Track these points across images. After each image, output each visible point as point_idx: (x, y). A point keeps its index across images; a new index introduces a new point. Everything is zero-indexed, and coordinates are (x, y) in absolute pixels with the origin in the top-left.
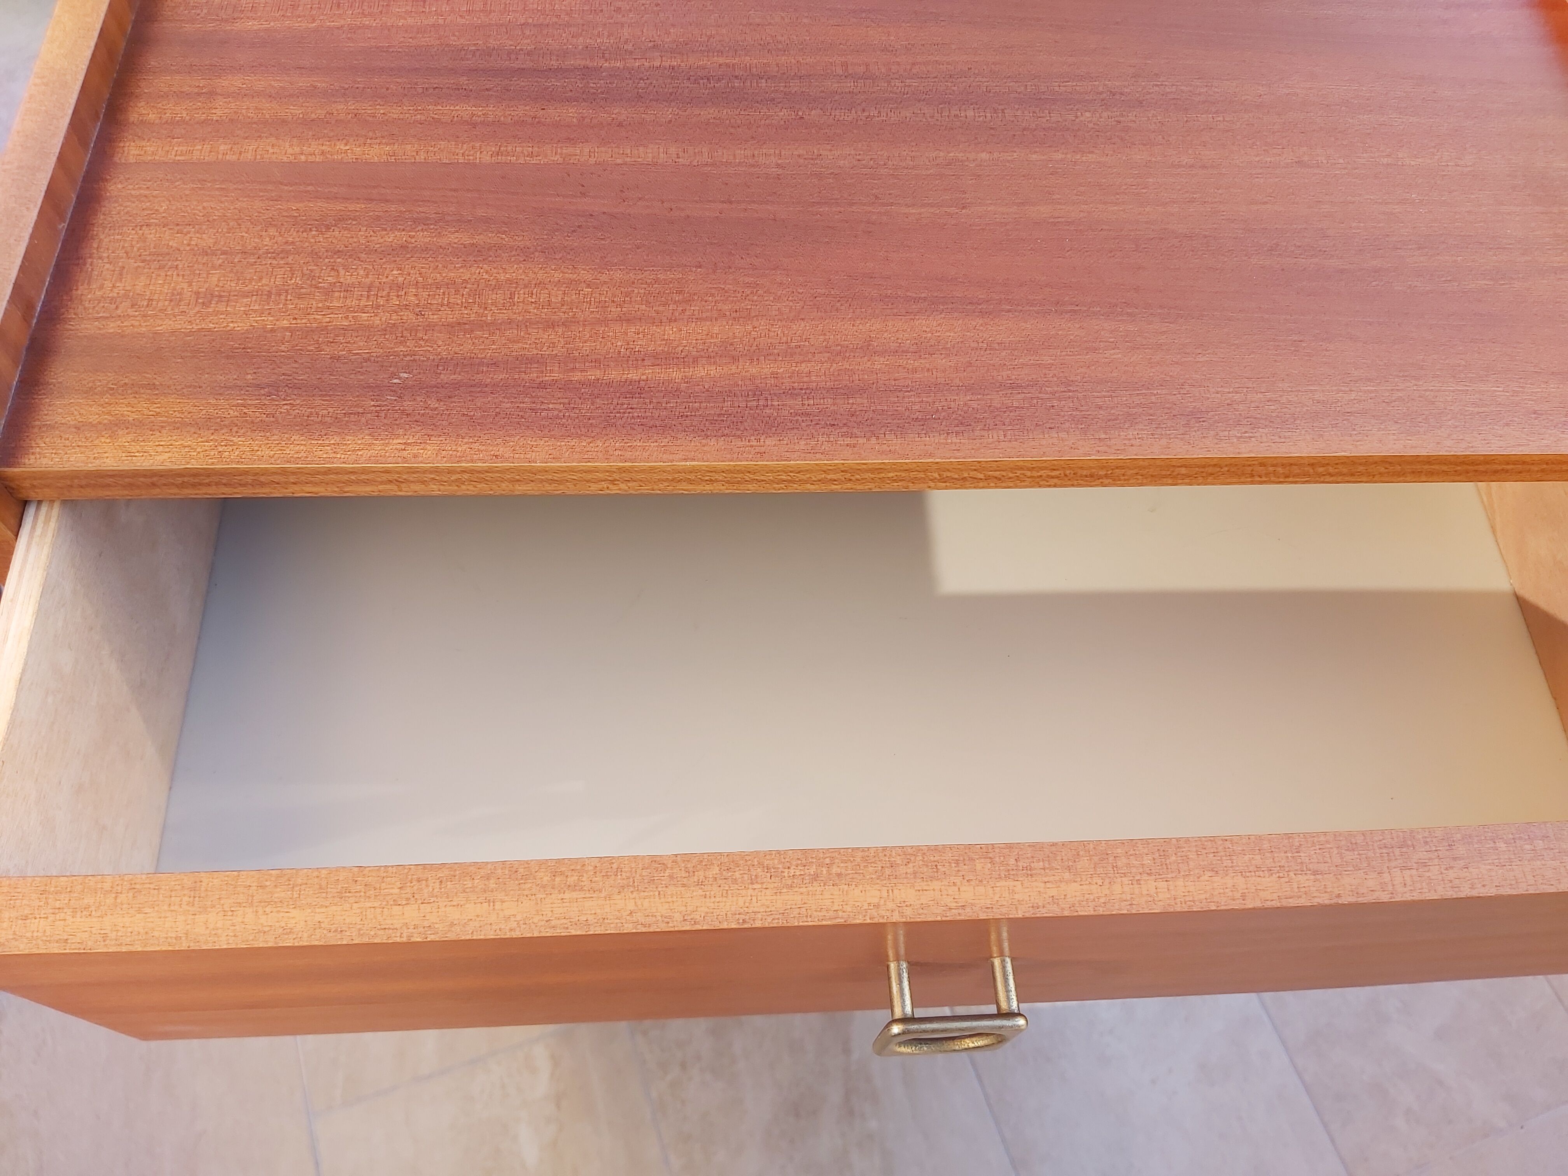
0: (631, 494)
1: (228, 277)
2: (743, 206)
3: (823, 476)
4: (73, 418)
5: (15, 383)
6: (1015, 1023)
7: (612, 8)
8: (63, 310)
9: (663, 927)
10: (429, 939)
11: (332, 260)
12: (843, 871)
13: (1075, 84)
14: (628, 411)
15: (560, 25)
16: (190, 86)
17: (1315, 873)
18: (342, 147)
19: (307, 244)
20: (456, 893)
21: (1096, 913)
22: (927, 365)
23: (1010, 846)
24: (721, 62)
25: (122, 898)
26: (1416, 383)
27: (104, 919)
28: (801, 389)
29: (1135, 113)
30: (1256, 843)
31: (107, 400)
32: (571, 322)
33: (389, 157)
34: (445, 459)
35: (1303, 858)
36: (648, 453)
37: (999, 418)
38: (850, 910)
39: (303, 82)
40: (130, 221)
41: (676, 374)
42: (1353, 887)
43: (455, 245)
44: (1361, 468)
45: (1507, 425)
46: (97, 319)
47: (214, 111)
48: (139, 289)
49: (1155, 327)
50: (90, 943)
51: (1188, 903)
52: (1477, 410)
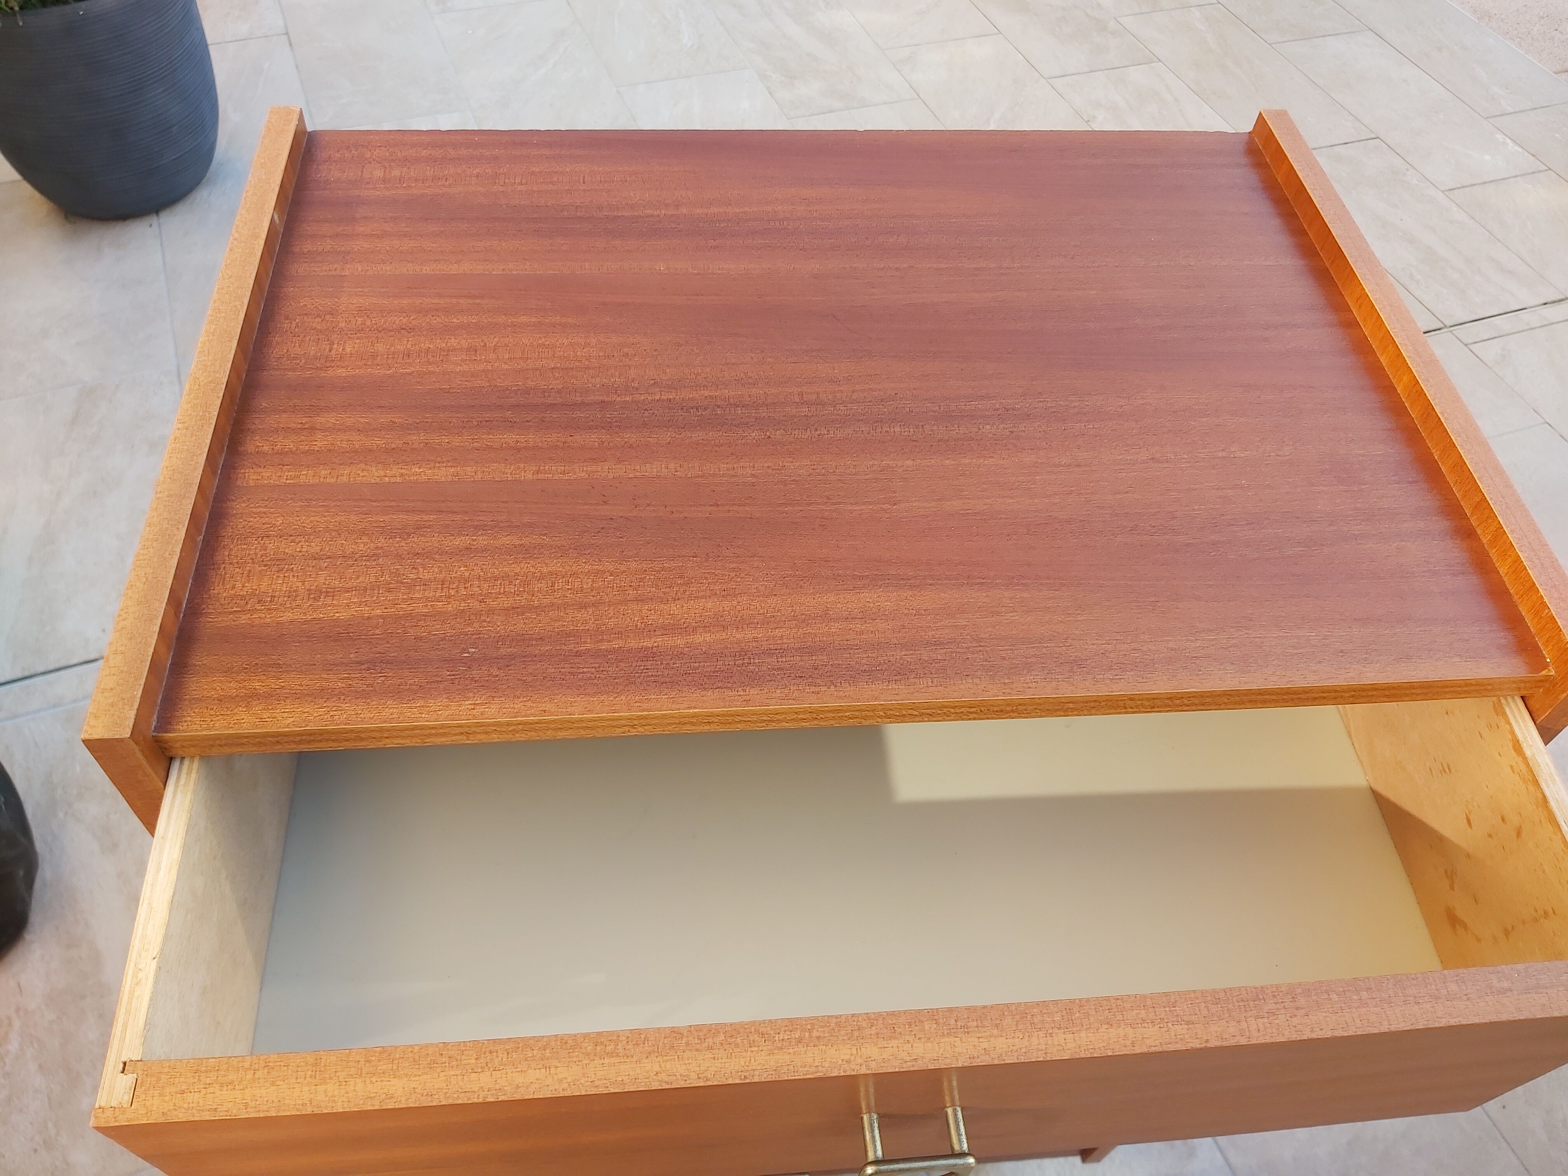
0: (646, 735)
1: (333, 576)
2: (727, 508)
3: (795, 716)
4: (216, 692)
5: (168, 665)
6: (966, 1161)
7: (622, 354)
8: (204, 606)
9: (682, 1084)
10: (500, 1100)
11: (413, 561)
12: (822, 1034)
13: (977, 403)
14: (644, 671)
15: (582, 368)
16: (295, 423)
17: (1188, 1023)
18: (417, 470)
19: (392, 549)
20: (520, 1062)
21: (1019, 1061)
22: (871, 628)
23: (950, 1010)
24: (706, 395)
25: (259, 1074)
26: (1248, 632)
27: (245, 1091)
28: (776, 650)
29: (1024, 425)
30: (1141, 1001)
31: (242, 677)
32: (599, 603)
33: (454, 477)
34: (505, 715)
35: (1178, 1011)
36: (660, 704)
37: (928, 669)
38: (827, 1065)
39: (384, 418)
40: (253, 534)
41: (680, 641)
42: (1219, 1034)
43: (508, 546)
44: (1208, 700)
45: (1320, 662)
46: (231, 613)
47: (315, 443)
48: (263, 588)
49: (1044, 594)
50: (234, 1111)
51: (1090, 1050)
52: (1295, 651)
